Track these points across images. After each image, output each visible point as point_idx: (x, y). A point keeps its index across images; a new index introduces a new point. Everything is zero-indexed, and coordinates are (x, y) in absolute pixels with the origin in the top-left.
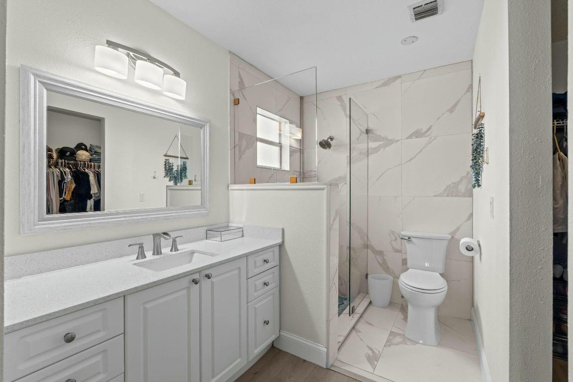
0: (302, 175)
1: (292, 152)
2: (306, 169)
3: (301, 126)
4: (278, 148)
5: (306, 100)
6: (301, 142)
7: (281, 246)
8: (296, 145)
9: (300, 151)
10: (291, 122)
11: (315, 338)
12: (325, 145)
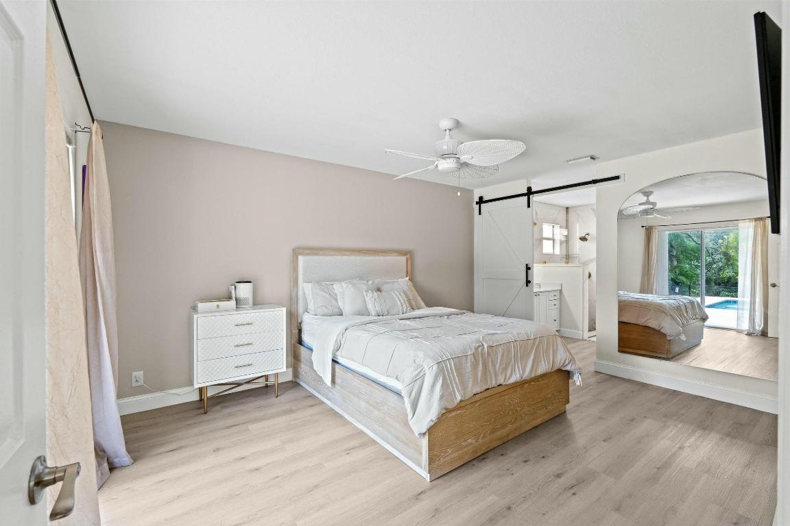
0: (568, 258)
1: (561, 243)
2: (570, 253)
3: (567, 227)
4: (551, 242)
5: (570, 210)
6: (567, 237)
7: (561, 291)
8: (563, 239)
9: (567, 241)
10: (561, 227)
11: (576, 328)
12: (583, 239)
